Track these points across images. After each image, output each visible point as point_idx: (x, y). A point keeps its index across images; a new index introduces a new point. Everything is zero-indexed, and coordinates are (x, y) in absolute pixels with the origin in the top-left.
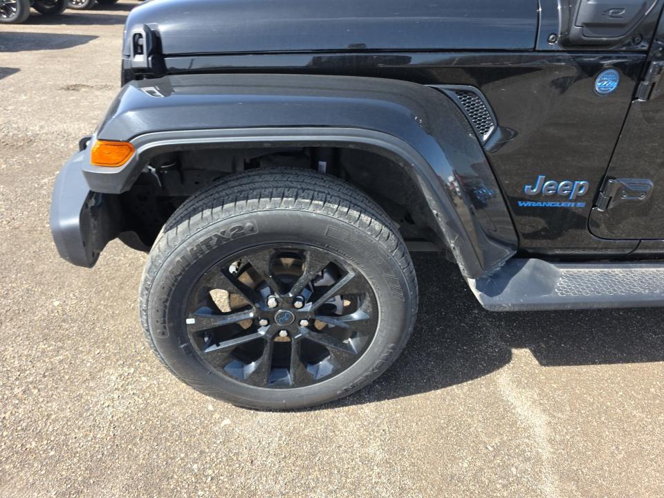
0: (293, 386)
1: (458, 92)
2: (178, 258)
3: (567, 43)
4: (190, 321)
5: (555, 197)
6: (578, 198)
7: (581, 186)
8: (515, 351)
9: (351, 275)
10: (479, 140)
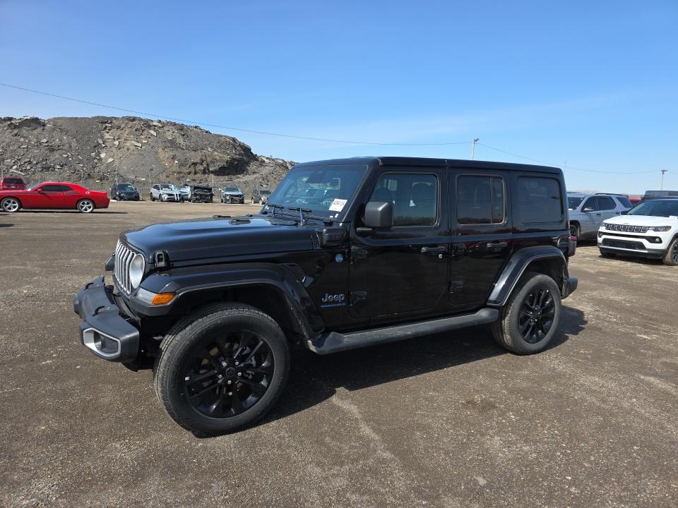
0: (235, 415)
1: (290, 265)
2: (188, 342)
3: (322, 246)
4: (187, 379)
5: (334, 302)
6: (342, 302)
7: (341, 297)
8: (337, 389)
9: (261, 343)
10: (301, 282)
